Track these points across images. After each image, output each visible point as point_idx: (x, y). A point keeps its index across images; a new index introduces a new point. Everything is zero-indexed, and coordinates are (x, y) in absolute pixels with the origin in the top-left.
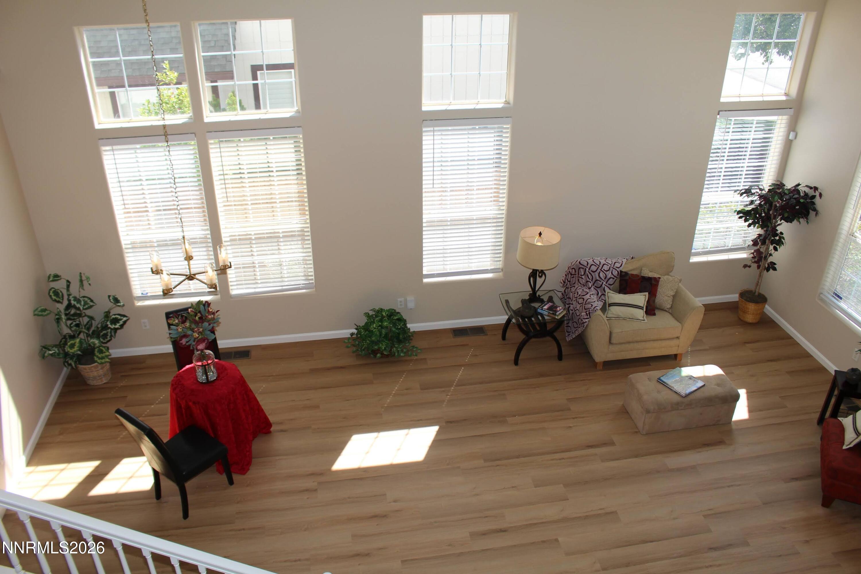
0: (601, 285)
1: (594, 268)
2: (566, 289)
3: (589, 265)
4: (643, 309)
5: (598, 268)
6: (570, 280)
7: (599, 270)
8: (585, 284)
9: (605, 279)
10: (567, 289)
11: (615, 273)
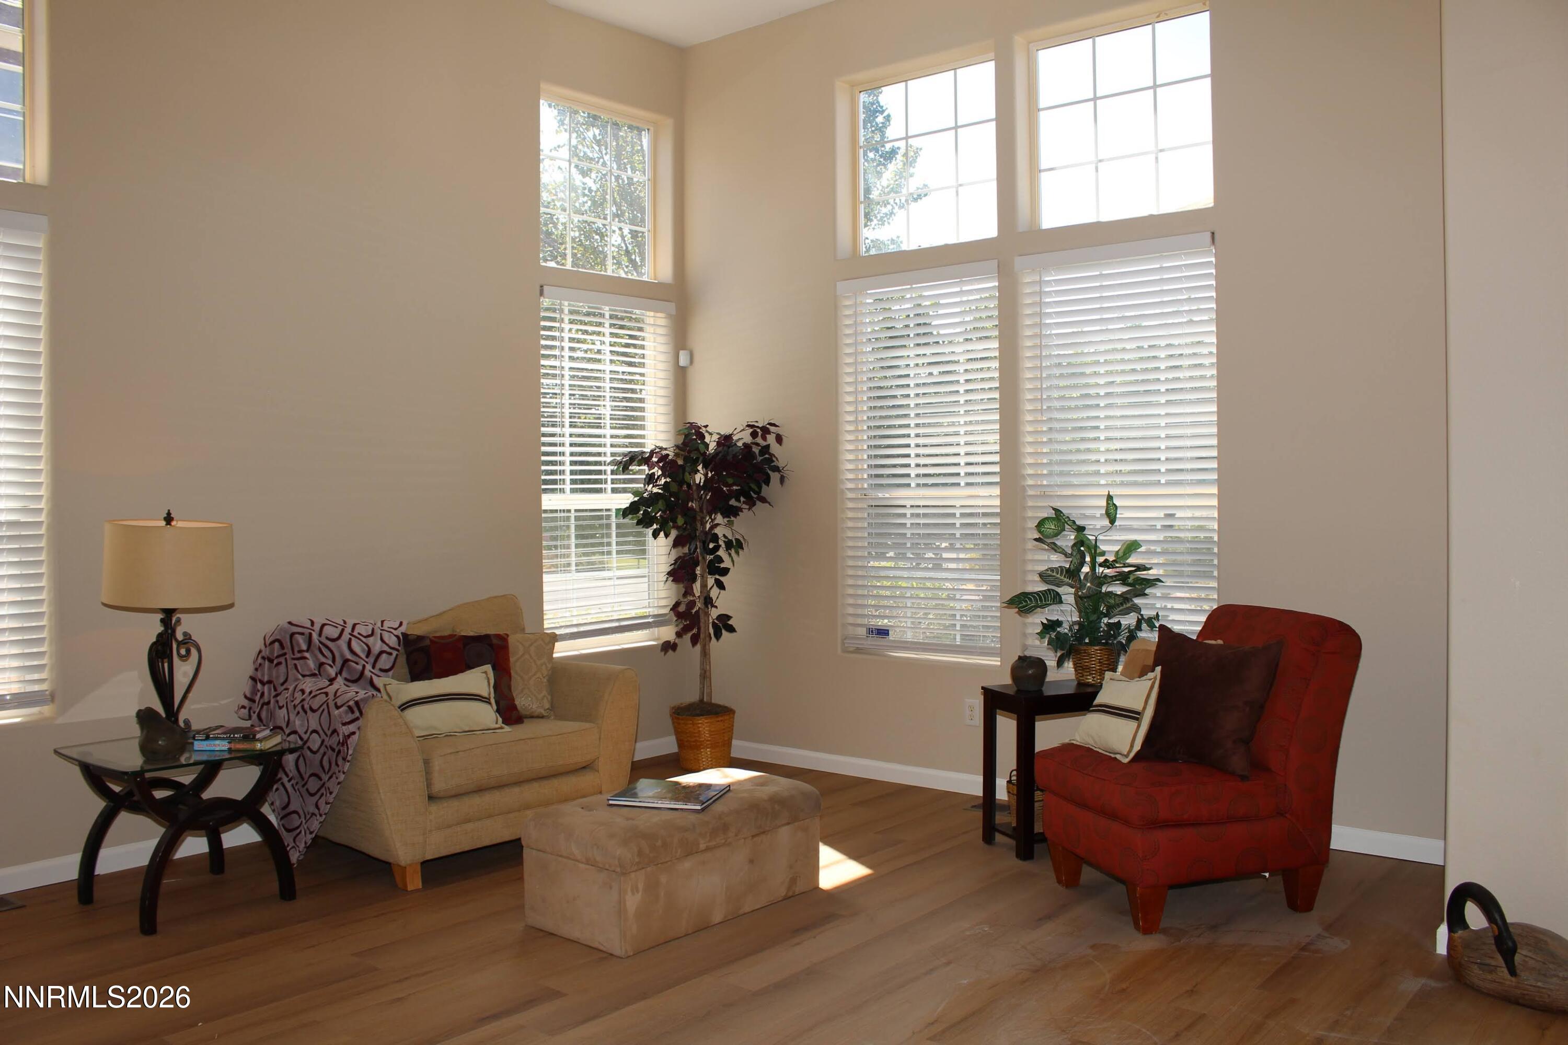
0: (362, 673)
1: (333, 633)
2: (262, 707)
3: (317, 627)
4: (490, 703)
5: (343, 631)
6: (270, 675)
7: (346, 636)
8: (317, 672)
9: (367, 656)
10: (265, 707)
11: (393, 641)
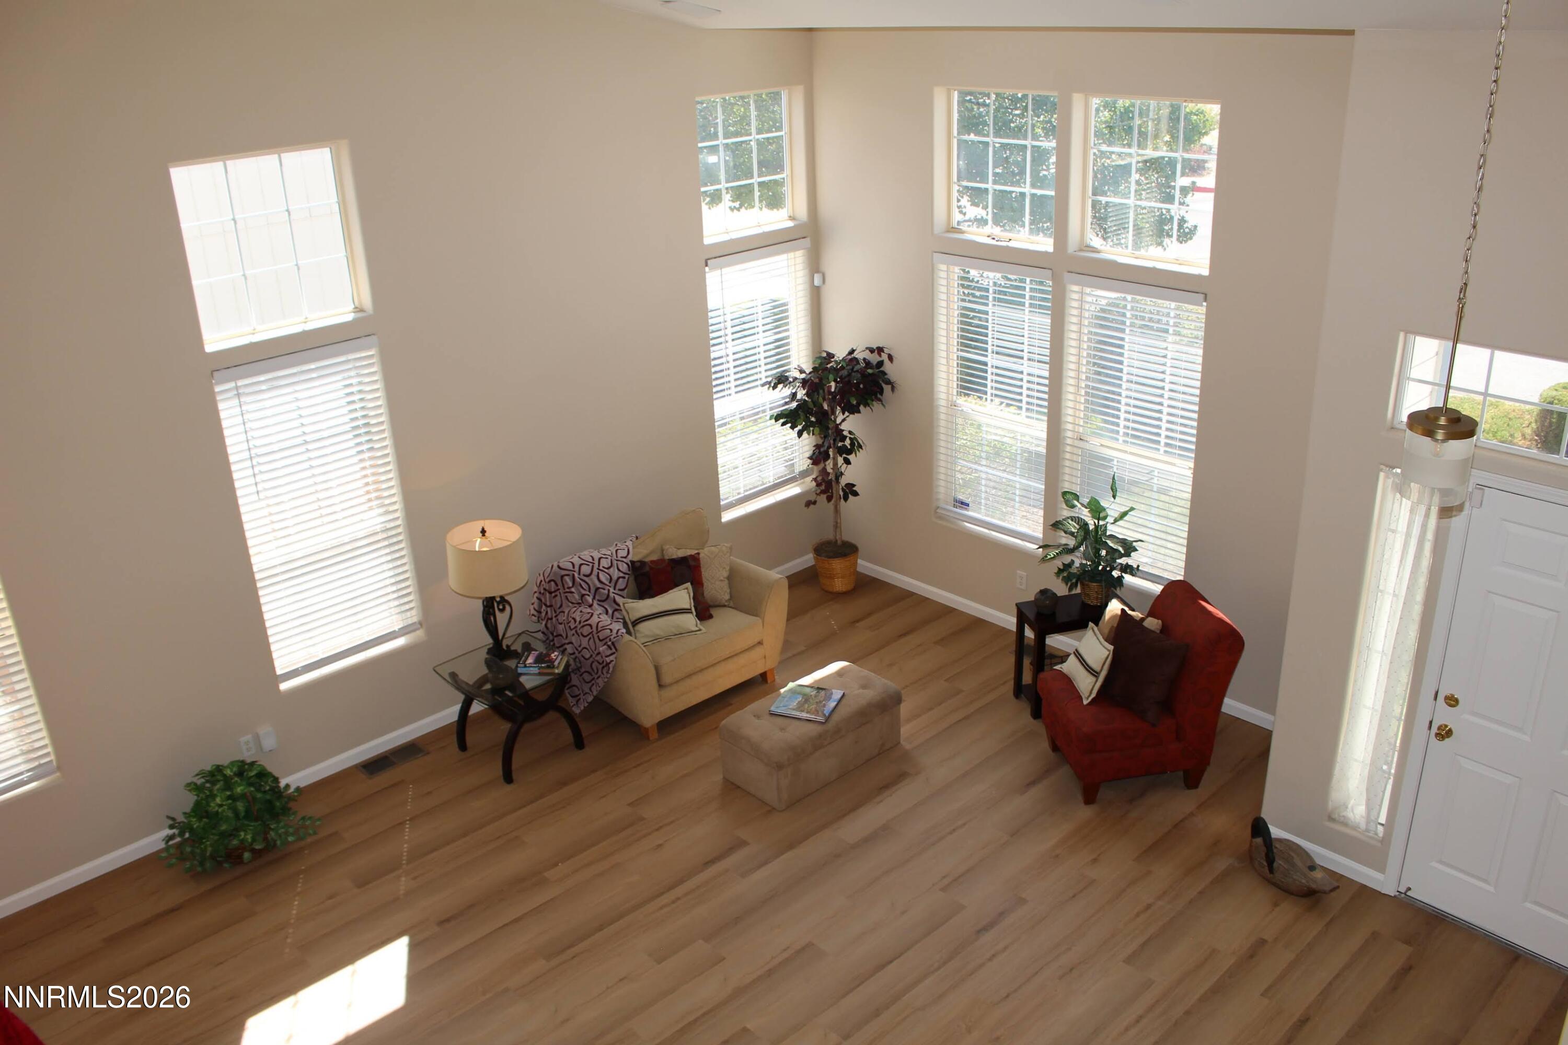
0: (608, 596)
1: (586, 569)
2: (547, 621)
3: (577, 569)
4: (692, 613)
5: (593, 566)
6: (550, 601)
7: (595, 571)
8: (580, 601)
9: (610, 582)
10: (549, 621)
11: (624, 567)
